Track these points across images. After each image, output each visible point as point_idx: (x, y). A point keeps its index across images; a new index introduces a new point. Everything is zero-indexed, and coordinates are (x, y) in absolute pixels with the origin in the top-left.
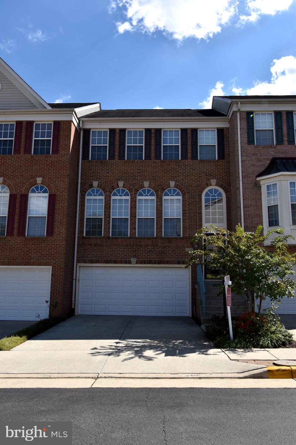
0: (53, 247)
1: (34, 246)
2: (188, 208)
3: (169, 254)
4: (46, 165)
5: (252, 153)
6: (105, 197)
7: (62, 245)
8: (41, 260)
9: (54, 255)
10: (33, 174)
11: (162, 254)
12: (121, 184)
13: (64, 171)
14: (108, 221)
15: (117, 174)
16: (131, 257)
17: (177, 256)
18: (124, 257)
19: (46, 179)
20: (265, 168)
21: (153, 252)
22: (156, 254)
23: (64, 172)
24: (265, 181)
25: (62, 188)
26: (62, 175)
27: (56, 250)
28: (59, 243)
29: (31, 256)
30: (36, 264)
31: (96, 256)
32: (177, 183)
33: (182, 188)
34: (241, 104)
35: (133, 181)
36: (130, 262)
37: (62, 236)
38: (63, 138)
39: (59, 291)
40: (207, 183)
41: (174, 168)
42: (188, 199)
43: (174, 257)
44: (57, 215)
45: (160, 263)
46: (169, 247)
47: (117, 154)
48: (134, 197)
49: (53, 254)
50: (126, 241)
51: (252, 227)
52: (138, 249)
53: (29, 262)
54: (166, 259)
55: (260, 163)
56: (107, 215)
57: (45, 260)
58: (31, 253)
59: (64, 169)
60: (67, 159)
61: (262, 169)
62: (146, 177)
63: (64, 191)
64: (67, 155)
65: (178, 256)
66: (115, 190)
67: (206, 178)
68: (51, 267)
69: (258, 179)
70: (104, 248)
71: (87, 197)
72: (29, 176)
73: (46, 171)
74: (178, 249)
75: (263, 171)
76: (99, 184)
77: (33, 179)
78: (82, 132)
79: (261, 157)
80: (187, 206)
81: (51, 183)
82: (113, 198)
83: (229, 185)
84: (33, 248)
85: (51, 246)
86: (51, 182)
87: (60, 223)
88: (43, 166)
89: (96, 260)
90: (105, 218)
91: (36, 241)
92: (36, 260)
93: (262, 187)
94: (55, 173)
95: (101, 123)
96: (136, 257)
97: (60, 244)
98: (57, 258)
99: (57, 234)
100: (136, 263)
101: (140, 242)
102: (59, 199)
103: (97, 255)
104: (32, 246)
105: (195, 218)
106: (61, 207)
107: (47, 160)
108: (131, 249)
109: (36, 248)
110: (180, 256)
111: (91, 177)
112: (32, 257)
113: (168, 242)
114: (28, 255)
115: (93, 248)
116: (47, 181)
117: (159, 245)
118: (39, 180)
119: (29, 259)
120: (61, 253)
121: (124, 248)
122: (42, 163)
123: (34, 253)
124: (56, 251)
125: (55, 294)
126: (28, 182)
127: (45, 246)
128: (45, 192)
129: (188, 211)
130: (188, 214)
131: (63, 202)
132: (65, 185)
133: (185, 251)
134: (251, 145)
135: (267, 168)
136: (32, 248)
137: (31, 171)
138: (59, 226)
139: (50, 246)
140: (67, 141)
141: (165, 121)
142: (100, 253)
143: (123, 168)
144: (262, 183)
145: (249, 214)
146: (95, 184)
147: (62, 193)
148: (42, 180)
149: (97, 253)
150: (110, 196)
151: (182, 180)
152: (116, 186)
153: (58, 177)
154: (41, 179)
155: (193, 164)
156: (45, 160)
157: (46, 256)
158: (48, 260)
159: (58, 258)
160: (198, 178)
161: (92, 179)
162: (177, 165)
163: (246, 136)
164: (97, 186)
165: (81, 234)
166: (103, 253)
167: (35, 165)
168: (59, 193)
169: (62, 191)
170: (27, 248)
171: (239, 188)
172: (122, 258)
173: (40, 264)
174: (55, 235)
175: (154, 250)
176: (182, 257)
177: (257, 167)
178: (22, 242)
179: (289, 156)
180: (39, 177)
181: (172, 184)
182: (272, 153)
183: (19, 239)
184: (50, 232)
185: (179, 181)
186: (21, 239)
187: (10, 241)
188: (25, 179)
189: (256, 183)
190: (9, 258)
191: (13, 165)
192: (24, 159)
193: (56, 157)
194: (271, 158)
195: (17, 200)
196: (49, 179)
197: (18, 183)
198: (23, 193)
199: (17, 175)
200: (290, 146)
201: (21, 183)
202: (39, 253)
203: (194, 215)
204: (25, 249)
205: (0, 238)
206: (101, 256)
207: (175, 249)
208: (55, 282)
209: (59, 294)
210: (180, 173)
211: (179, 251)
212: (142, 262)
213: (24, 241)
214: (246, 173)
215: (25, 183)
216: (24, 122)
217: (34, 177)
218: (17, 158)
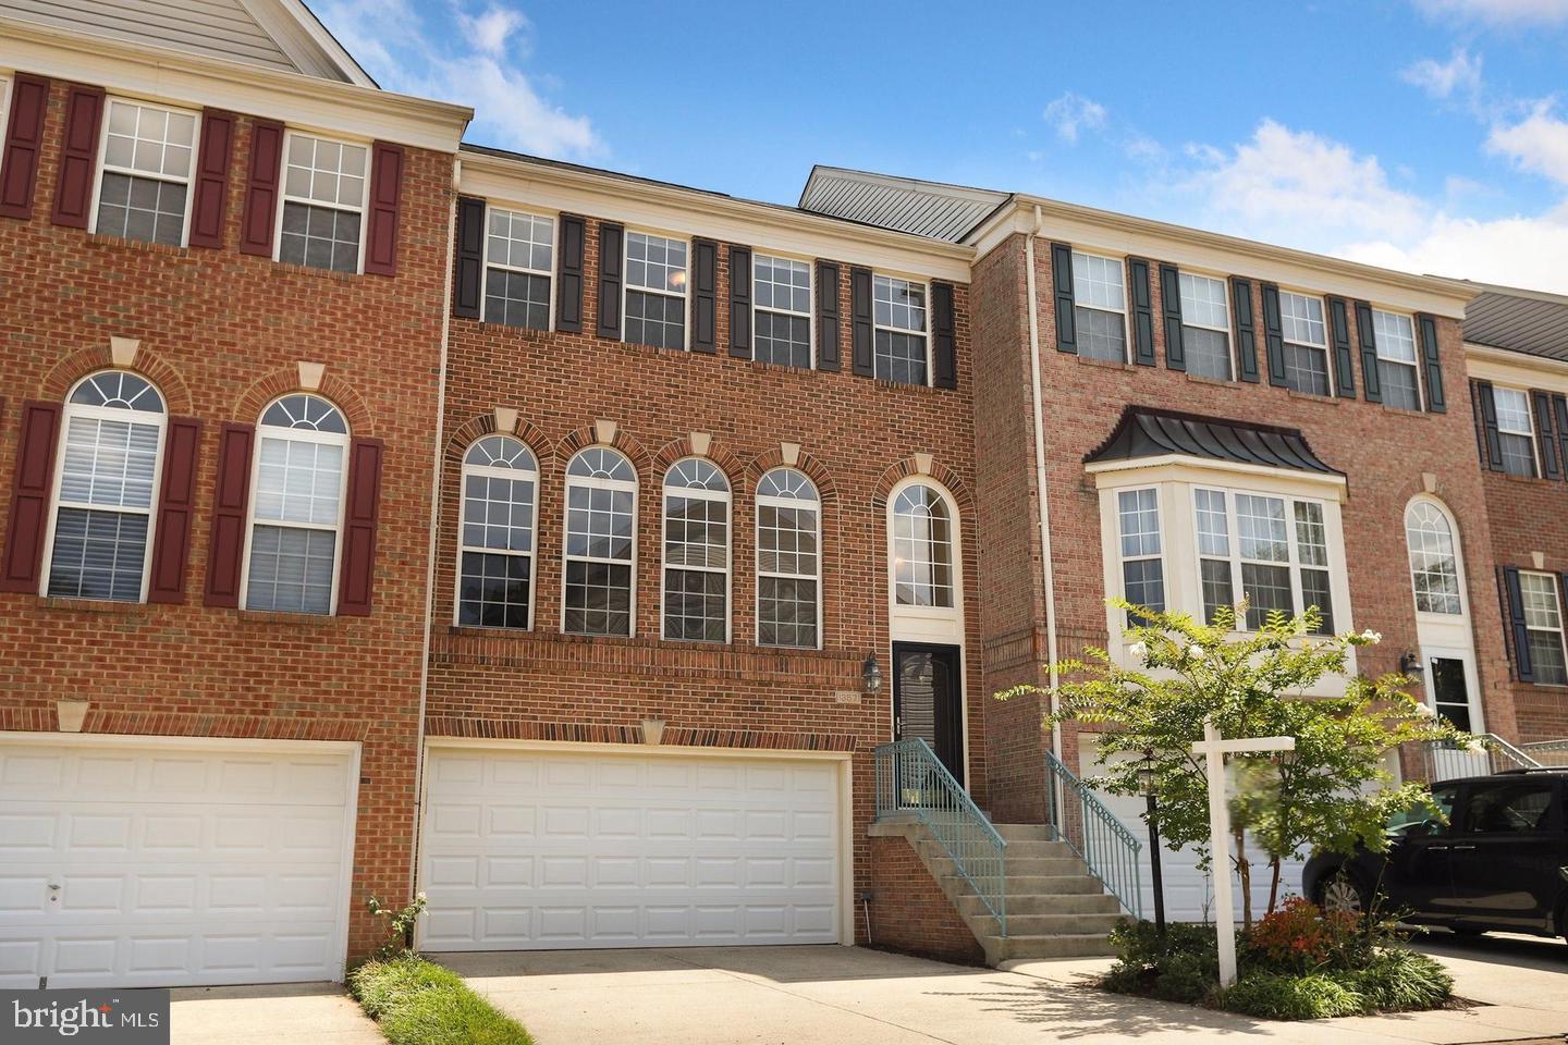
0: (369, 659)
1: (282, 654)
2: (843, 545)
3: (780, 710)
4: (339, 314)
5: (1070, 379)
6: (543, 475)
7: (410, 653)
8: (312, 715)
9: (373, 695)
10: (281, 344)
11: (754, 709)
12: (606, 430)
13: (421, 350)
14: (552, 569)
15: (591, 391)
16: (642, 716)
17: (806, 717)
18: (617, 715)
19: (340, 371)
20: (1108, 435)
21: (724, 701)
22: (733, 708)
23: (418, 357)
24: (1115, 479)
25: (412, 419)
26: (411, 366)
27: (383, 673)
28: (397, 645)
29: (266, 697)
30: (292, 733)
31: (504, 710)
32: (807, 454)
33: (824, 472)
34: (1043, 214)
35: (649, 425)
36: (637, 738)
37: (407, 618)
38: (414, 217)
39: (396, 847)
40: (902, 463)
41: (796, 398)
42: (842, 512)
43: (796, 723)
44: (388, 527)
45: (746, 742)
46: (779, 684)
47: (589, 312)
48: (655, 487)
49: (367, 689)
50: (623, 654)
51: (1076, 628)
52: (667, 686)
53: (256, 721)
54: (769, 729)
55: (1092, 417)
56: (551, 546)
57: (336, 715)
58: (271, 682)
59: (420, 345)
60: (431, 304)
61: (1098, 438)
62: (697, 415)
63: (419, 432)
64: (432, 286)
65: (810, 718)
66: (579, 453)
67: (900, 447)
68: (355, 748)
69: (1090, 468)
70: (537, 678)
71: (468, 470)
72: (261, 350)
73: (342, 340)
74: (810, 693)
75: (1098, 447)
76: (518, 421)
77: (281, 364)
78: (453, 207)
79: (1095, 398)
80: (841, 540)
81: (363, 394)
82: (572, 481)
83: (971, 480)
84: (280, 661)
85: (362, 658)
86: (363, 387)
87: (403, 563)
88: (328, 319)
89: (504, 723)
90: (539, 556)
91: (291, 633)
92: (289, 714)
93: (1100, 493)
94: (382, 352)
96: (660, 718)
97: (402, 650)
98: (385, 709)
99: (387, 609)
100: (662, 742)
101: (676, 661)
102: (400, 463)
103: (510, 703)
104: (273, 653)
105: (865, 584)
106: (406, 496)
107: (347, 297)
108: (643, 684)
109: (294, 661)
110: (817, 718)
111: (489, 388)
112: (274, 700)
113: (776, 665)
114: (255, 689)
115: (494, 676)
116: (346, 384)
117: (747, 675)
118: (311, 375)
119: (261, 707)
120: (404, 689)
121: (615, 683)
122: (321, 306)
123: (281, 683)
124: (383, 680)
125: (377, 863)
126: (258, 375)
127: (333, 656)
128: (331, 425)
129: (842, 555)
130: (843, 566)
131: (413, 476)
132: (424, 408)
133: (834, 700)
134: (1067, 355)
135: (1111, 434)
136: (272, 660)
137: (271, 332)
138: (396, 576)
139: (355, 657)
140: (435, 232)
141: (770, 222)
142: (522, 697)
143: (614, 373)
144: (1100, 483)
145: (1066, 584)
146: (506, 419)
147: (410, 438)
148: (324, 377)
149: (508, 696)
150: (560, 473)
151: (824, 442)
152: (587, 436)
153: (394, 372)
154: (320, 369)
155: (859, 391)
156: (339, 296)
157: (335, 701)
158: (347, 715)
159: (393, 710)
160: (874, 443)
161: (492, 400)
162: (806, 389)
163: (1053, 322)
164: (511, 428)
165: (445, 615)
166: (534, 698)
167: (291, 308)
168: (395, 436)
169: (410, 431)
170: (248, 659)
171: (1037, 492)
172: (608, 721)
173: (309, 734)
174: (378, 611)
175: (728, 695)
176: (824, 724)
177: (1085, 427)
178: (228, 635)
179: (1170, 406)
180: (310, 361)
181: (791, 452)
182: (1126, 389)
183: (213, 619)
184: (357, 596)
185: (812, 446)
186: (222, 620)
187: (168, 624)
188: (246, 360)
189: (1083, 480)
190: (159, 700)
191: (190, 293)
192: (240, 275)
193: (387, 291)
194: (1123, 403)
195: (205, 448)
196: (354, 373)
197: (211, 375)
198: (233, 421)
199: (208, 341)
200: (1173, 375)
201: (223, 377)
202: (305, 684)
203: (862, 574)
204: (239, 666)
205: (120, 612)
206: (526, 710)
207: (801, 692)
208: (377, 810)
209: (394, 862)
210: (814, 416)
211: (814, 699)
212: (682, 738)
213: (237, 628)
214: (1054, 443)
215: (244, 379)
216: (241, 120)
217: (285, 358)
218: (206, 265)
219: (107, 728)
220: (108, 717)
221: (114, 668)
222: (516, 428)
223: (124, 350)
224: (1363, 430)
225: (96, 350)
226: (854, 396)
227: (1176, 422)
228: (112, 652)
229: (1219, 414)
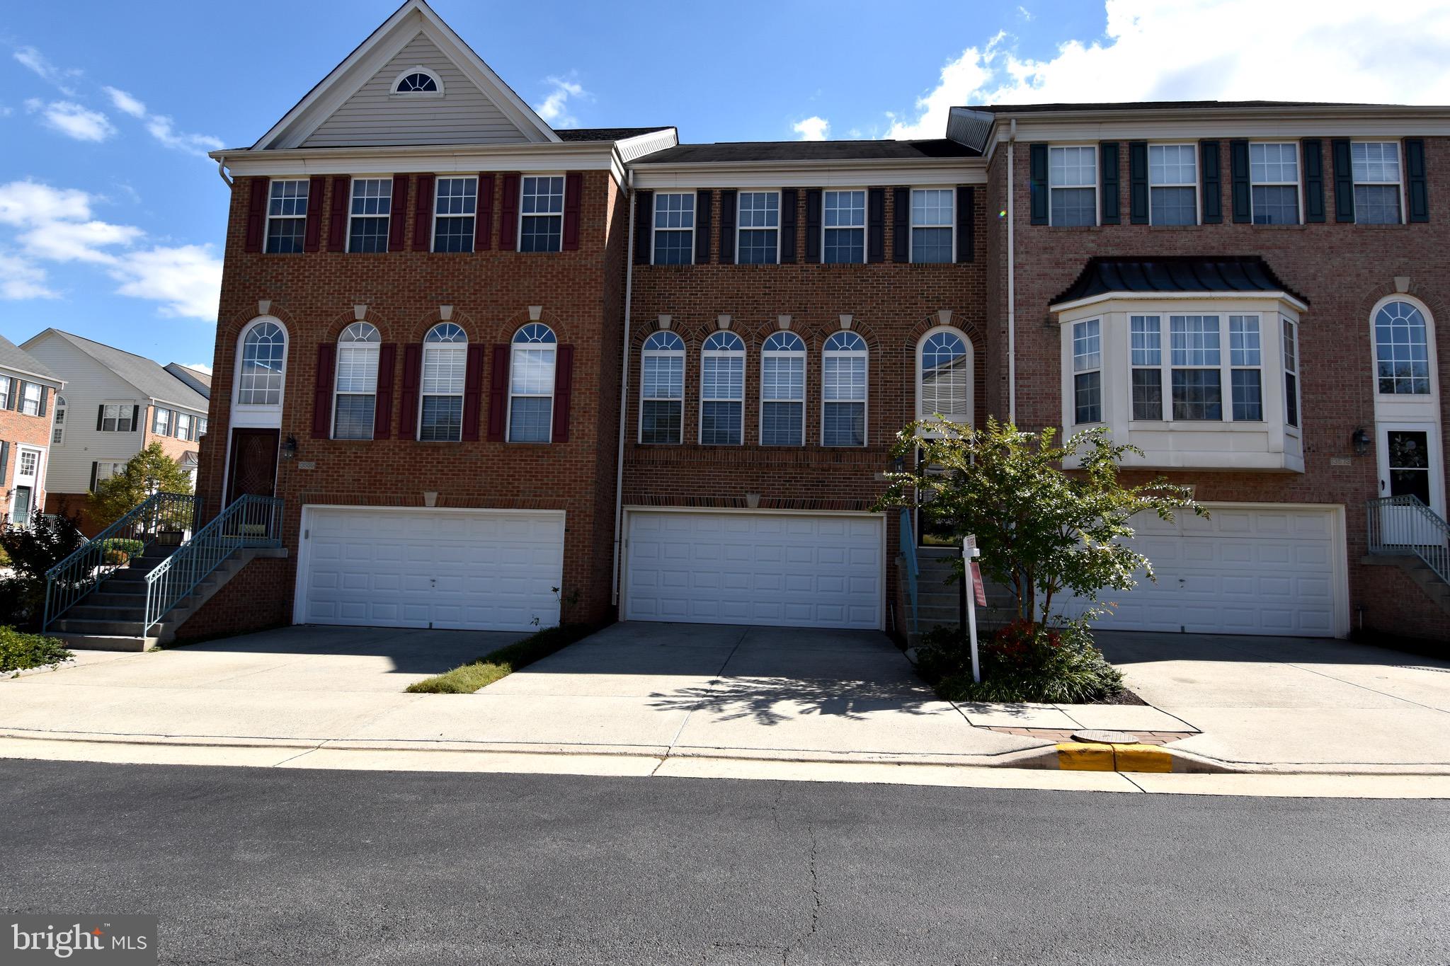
0: (568, 466)
1: (525, 464)
2: (882, 378)
3: (836, 486)
4: (549, 276)
5: (1040, 245)
6: (688, 352)
7: (589, 461)
8: (541, 496)
9: (570, 485)
10: (520, 298)
11: (818, 486)
12: (724, 321)
13: (593, 290)
14: (694, 407)
15: (716, 298)
16: (746, 492)
17: (854, 490)
18: (731, 491)
19: (550, 308)
20: (1072, 283)
21: (798, 481)
22: (804, 485)
24: (1071, 315)
25: (588, 330)
26: (587, 300)
27: (575, 473)
28: (583, 457)
29: (518, 487)
30: (531, 506)
31: (666, 490)
32: (858, 320)
33: (870, 331)
34: (1017, 124)
35: (752, 314)
36: (744, 504)
37: (588, 442)
38: (588, 212)
39: (583, 566)
40: (928, 319)
41: (851, 284)
42: (882, 356)
43: (846, 493)
44: (576, 393)
45: (813, 506)
46: (835, 470)
47: (715, 249)
48: (755, 353)
49: (567, 482)
50: (735, 455)
51: (1035, 425)
52: (763, 473)
53: (513, 500)
54: (828, 497)
55: (1059, 271)
56: (692, 394)
57: (552, 496)
58: (519, 479)
59: (592, 287)
60: (598, 262)
61: (1063, 285)
62: (783, 304)
63: (591, 338)
64: (598, 252)
65: (857, 490)
66: (710, 337)
67: (928, 307)
68: (564, 512)
69: (1053, 309)
70: (684, 471)
71: (645, 353)
72: (511, 303)
73: (551, 290)
74: (857, 475)
75: (1067, 289)
76: (672, 322)
77: (521, 309)
78: (633, 198)
79: (1062, 256)
80: (881, 375)
81: (562, 320)
82: (706, 354)
83: (982, 325)
84: (524, 468)
85: (565, 465)
86: (562, 316)
87: (585, 412)
88: (544, 280)
89: (666, 498)
90: (686, 401)
91: (529, 453)
92: (529, 496)
93: (1062, 327)
94: (572, 294)
95: (678, 176)
96: (757, 492)
97: (585, 460)
98: (576, 493)
99: (577, 438)
100: (759, 507)
101: (768, 458)
102: (582, 356)
103: (669, 486)
104: (521, 464)
105: (898, 403)
106: (586, 375)
107: (553, 266)
108: (747, 473)
109: (530, 467)
110: (861, 490)
111: (655, 304)
112: (522, 488)
113: (833, 458)
114: (512, 483)
115: (660, 470)
116: (554, 314)
117: (813, 464)
118: (535, 312)
119: (515, 493)
120: (587, 481)
121: (730, 472)
122: (540, 273)
123: (525, 479)
124: (576, 477)
125: (574, 574)
126: (509, 316)
127: (550, 464)
128: (549, 339)
129: (882, 385)
130: (882, 392)
131: (589, 363)
132: (595, 323)
133: (874, 479)
134: (1039, 227)
135: (1075, 282)
136: (520, 468)
137: (515, 292)
138: (581, 420)
139: (560, 465)
140: (599, 220)
141: (831, 168)
142: (675, 482)
143: (730, 284)
144: (1062, 318)
145: (1028, 394)
146: (665, 321)
147: (588, 341)
148: (542, 313)
149: (667, 482)
150: (698, 351)
152: (713, 326)
153: (578, 305)
154: (539, 309)
155: (897, 273)
156: (549, 266)
157: (552, 488)
158: (558, 496)
159: (581, 492)
160: (908, 307)
161: (658, 310)
162: (858, 277)
163: (1028, 204)
164: (667, 326)
165: (632, 438)
166: (682, 482)
167: (525, 276)
168: (580, 341)
169: (588, 338)
170: (509, 468)
171: (1006, 332)
172: (726, 495)
173: (539, 506)
174: (573, 439)
175: (801, 477)
176: (866, 494)
177: (1052, 279)
178: (499, 456)
179: (1131, 253)
180: (534, 305)
181: (846, 321)
182: (1091, 245)
183: (492, 447)
184: (562, 432)
185: (862, 315)
186: (496, 448)
187: (471, 451)
188: (504, 308)
189: (1048, 319)
190: (468, 490)
191: (476, 277)
192: (499, 263)
193: (574, 259)
194: (1087, 257)
195: (486, 359)
196: (557, 308)
197: (487, 319)
198: (498, 343)
199: (485, 301)
200: (1136, 228)
201: (493, 319)
202: (536, 480)
203: (896, 396)
204: (504, 472)
205: (449, 446)
206: (678, 490)
207: (850, 475)
208: (573, 546)
209: (583, 573)
210: (864, 294)
211: (859, 479)
212: (771, 504)
213: (503, 452)
214: (1024, 294)
215: (503, 319)
216: (498, 176)
217: (522, 305)
218: (483, 260)
219: (446, 505)
220: (446, 498)
221: (448, 475)
222: (671, 325)
223: (446, 311)
224: (1330, 248)
225: (434, 314)
226: (894, 277)
227: (1135, 265)
228: (446, 467)
229: (1179, 253)
